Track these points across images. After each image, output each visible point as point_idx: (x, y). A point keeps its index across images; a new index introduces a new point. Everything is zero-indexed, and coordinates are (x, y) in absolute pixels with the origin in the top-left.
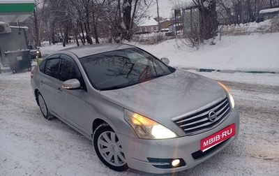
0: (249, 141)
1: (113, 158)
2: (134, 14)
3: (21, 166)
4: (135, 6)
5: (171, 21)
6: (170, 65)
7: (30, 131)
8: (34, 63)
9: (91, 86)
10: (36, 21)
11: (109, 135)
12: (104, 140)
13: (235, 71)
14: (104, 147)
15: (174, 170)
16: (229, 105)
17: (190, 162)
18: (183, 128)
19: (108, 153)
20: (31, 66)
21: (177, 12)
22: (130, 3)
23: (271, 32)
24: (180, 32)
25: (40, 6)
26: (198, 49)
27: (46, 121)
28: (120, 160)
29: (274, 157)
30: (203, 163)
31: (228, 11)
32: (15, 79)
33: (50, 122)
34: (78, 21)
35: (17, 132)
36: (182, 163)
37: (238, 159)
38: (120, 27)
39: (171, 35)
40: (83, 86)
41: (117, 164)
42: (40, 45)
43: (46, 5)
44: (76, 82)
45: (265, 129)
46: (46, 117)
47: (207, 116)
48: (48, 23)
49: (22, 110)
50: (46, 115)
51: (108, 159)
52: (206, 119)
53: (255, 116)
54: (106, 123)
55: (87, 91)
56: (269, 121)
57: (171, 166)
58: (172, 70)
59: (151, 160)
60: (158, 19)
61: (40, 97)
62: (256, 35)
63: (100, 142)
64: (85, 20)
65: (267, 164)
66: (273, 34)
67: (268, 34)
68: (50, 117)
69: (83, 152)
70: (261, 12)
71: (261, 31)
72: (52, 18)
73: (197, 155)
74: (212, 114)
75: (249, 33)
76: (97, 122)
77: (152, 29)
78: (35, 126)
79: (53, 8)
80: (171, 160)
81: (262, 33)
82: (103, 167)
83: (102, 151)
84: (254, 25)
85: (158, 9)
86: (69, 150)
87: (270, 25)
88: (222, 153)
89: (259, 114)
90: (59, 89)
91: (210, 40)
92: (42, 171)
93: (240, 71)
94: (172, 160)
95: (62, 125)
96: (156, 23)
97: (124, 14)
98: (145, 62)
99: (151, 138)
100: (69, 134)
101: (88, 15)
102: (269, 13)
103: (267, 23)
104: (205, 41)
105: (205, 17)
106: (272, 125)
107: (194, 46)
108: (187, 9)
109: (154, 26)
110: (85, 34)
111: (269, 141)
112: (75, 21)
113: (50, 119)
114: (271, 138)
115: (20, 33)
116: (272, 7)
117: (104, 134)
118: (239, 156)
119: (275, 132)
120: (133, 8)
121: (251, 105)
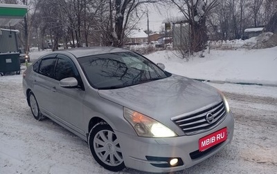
0: (242, 146)
1: (109, 158)
2: (125, 25)
3: (12, 164)
4: (127, 17)
5: (160, 35)
6: (165, 70)
7: (20, 131)
8: (23, 67)
9: (89, 85)
10: (26, 26)
11: (106, 134)
12: (100, 138)
13: (224, 82)
14: (100, 146)
15: (172, 170)
16: (225, 109)
17: (188, 162)
18: (182, 128)
19: (103, 153)
20: (20, 70)
21: (167, 26)
22: (123, 14)
23: (257, 48)
24: (170, 45)
25: (31, 12)
26: (188, 60)
27: (37, 122)
28: (116, 159)
29: (266, 161)
30: (199, 165)
31: (215, 28)
32: (3, 81)
33: (41, 123)
34: (69, 29)
35: (6, 131)
36: (180, 162)
37: (233, 162)
38: (112, 36)
39: (161, 47)
40: (81, 86)
41: (112, 163)
42: (29, 51)
43: (38, 11)
44: (73, 81)
45: (256, 135)
46: (37, 118)
47: (205, 117)
48: (39, 29)
49: (11, 111)
50: (36, 115)
51: (103, 159)
52: (204, 120)
53: (246, 124)
54: (104, 121)
55: (84, 90)
56: (260, 128)
57: (169, 165)
58: (168, 75)
59: (149, 158)
60: (148, 32)
61: (32, 97)
62: (243, 51)
63: (96, 141)
64: (77, 28)
65: (260, 167)
66: (258, 50)
67: (254, 50)
68: (42, 118)
69: (76, 152)
70: (246, 30)
71: (247, 47)
72: (43, 24)
73: (195, 155)
74: (210, 115)
75: (236, 49)
76: (95, 120)
77: (142, 41)
78: (26, 126)
79: (45, 14)
80: (169, 159)
81: (249, 49)
82: (98, 168)
83: (98, 151)
84: (240, 42)
85: (148, 22)
86: (61, 150)
87: (256, 42)
88: (217, 156)
89: (249, 121)
90: (55, 88)
91: (200, 53)
92: (34, 170)
93: (229, 82)
94: (171, 159)
95: (54, 126)
96: (146, 36)
97: (116, 24)
98: (140, 67)
99: (151, 136)
100: (61, 134)
101: (79, 23)
102: (254, 32)
103: (253, 40)
104: (195, 54)
105: (196, 31)
106: (263, 132)
107: (184, 57)
108: (177, 23)
109: (144, 39)
110: (76, 42)
111: (261, 147)
112: (65, 29)
113: (40, 120)
114: (263, 143)
115: (10, 36)
116: (256, 27)
117: (101, 133)
118: (233, 159)
119: (266, 138)
120: (125, 19)
121: (242, 114)
